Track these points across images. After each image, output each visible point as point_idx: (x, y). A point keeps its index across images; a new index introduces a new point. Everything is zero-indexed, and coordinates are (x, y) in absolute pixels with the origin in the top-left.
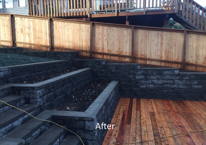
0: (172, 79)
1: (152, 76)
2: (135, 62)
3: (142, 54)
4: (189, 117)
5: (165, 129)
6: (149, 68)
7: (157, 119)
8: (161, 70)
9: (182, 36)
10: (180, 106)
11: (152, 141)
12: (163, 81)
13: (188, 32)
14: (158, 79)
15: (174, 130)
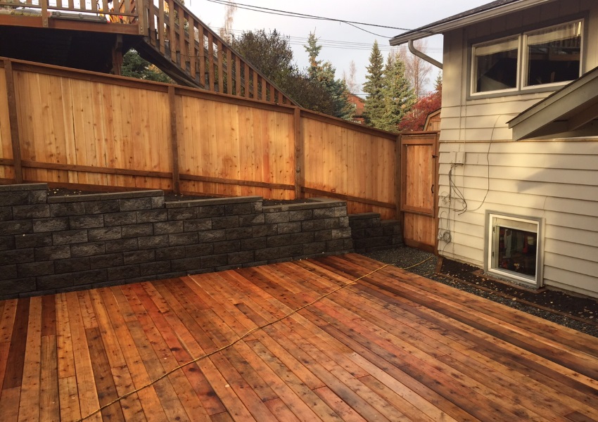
0: (148, 223)
1: (88, 220)
2: (27, 179)
3: (49, 154)
4: (195, 318)
5: (133, 368)
6: (77, 194)
7: (108, 346)
8: (113, 199)
9: (164, 100)
10: (173, 293)
11: (95, 415)
12: (123, 229)
13: (178, 92)
14: (108, 227)
15: (158, 364)
